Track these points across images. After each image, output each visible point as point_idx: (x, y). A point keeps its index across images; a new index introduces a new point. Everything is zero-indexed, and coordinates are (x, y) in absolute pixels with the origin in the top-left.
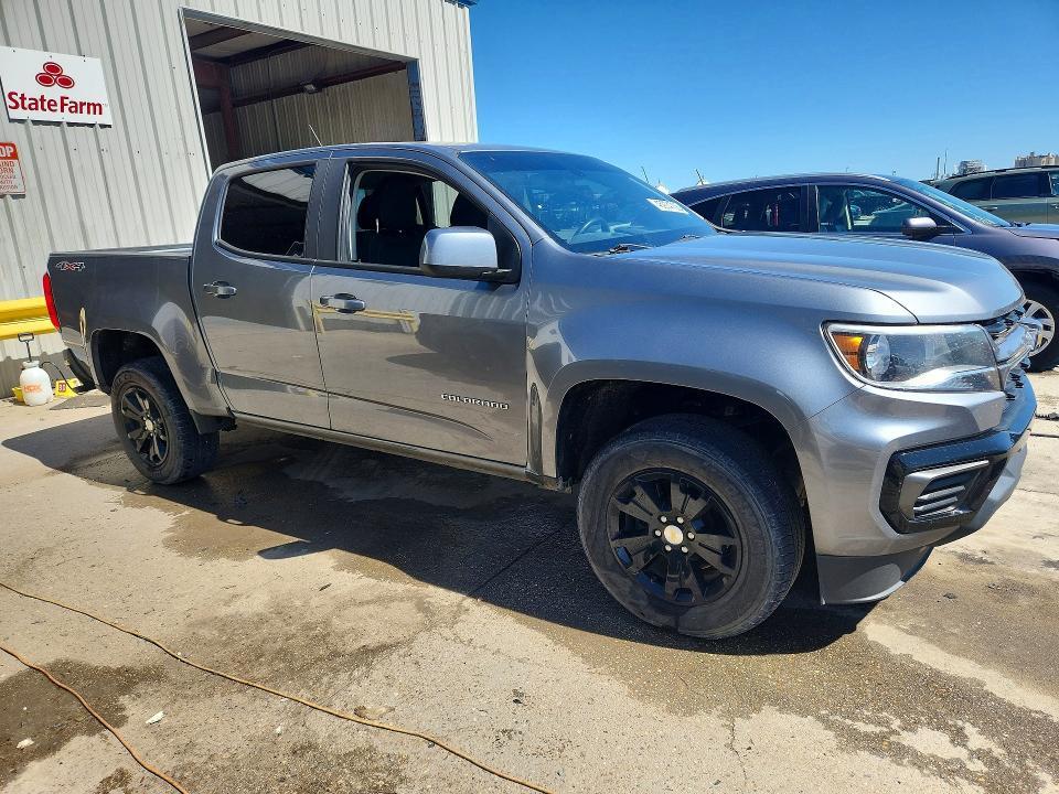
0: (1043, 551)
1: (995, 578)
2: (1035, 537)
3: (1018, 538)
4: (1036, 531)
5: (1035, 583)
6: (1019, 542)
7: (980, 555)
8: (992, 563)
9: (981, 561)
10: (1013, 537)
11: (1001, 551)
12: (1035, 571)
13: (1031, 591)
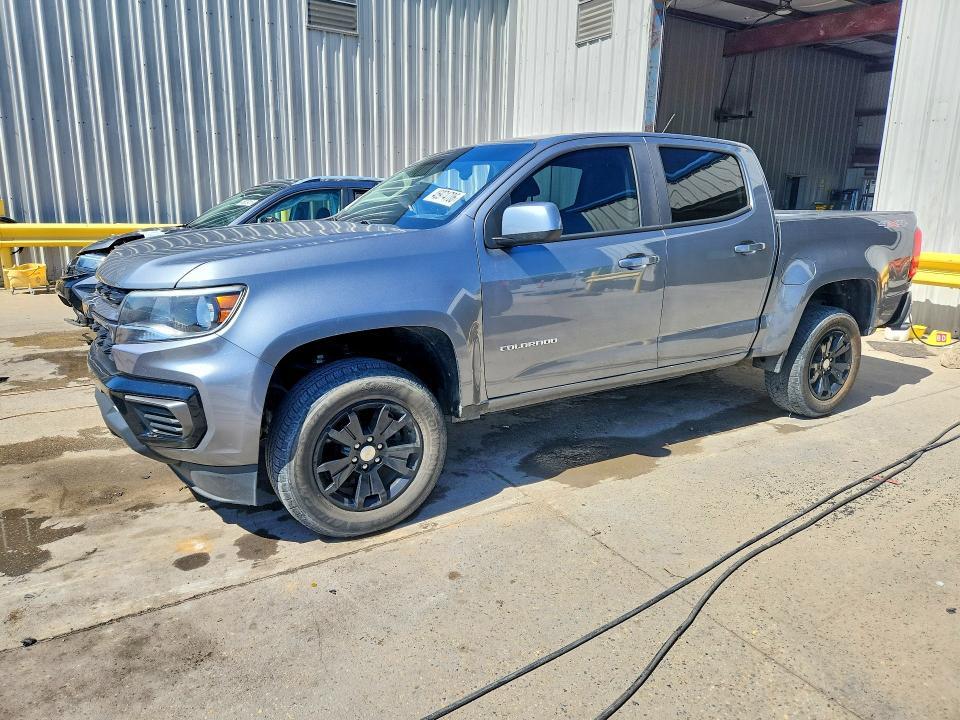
0: (87, 538)
1: (121, 500)
2: (95, 551)
3: (110, 543)
4: (95, 558)
5: (90, 509)
6: (107, 539)
7: (138, 513)
8: (126, 511)
9: (135, 508)
10: (114, 542)
11: (122, 524)
12: (91, 517)
13: (92, 502)
